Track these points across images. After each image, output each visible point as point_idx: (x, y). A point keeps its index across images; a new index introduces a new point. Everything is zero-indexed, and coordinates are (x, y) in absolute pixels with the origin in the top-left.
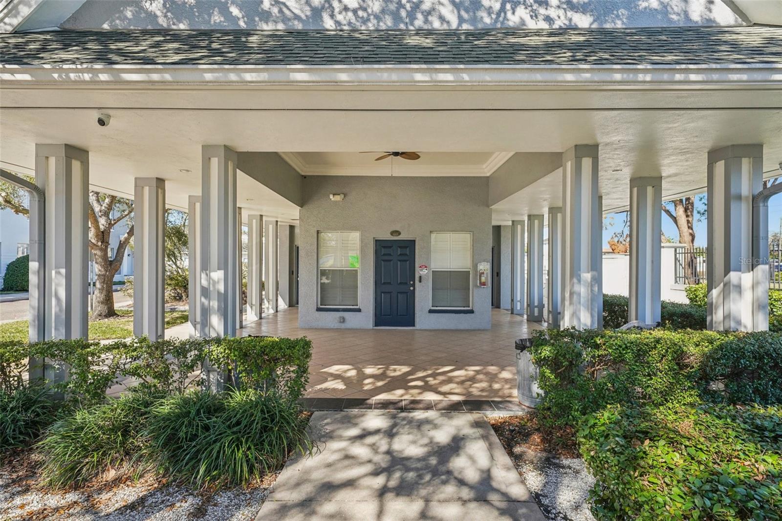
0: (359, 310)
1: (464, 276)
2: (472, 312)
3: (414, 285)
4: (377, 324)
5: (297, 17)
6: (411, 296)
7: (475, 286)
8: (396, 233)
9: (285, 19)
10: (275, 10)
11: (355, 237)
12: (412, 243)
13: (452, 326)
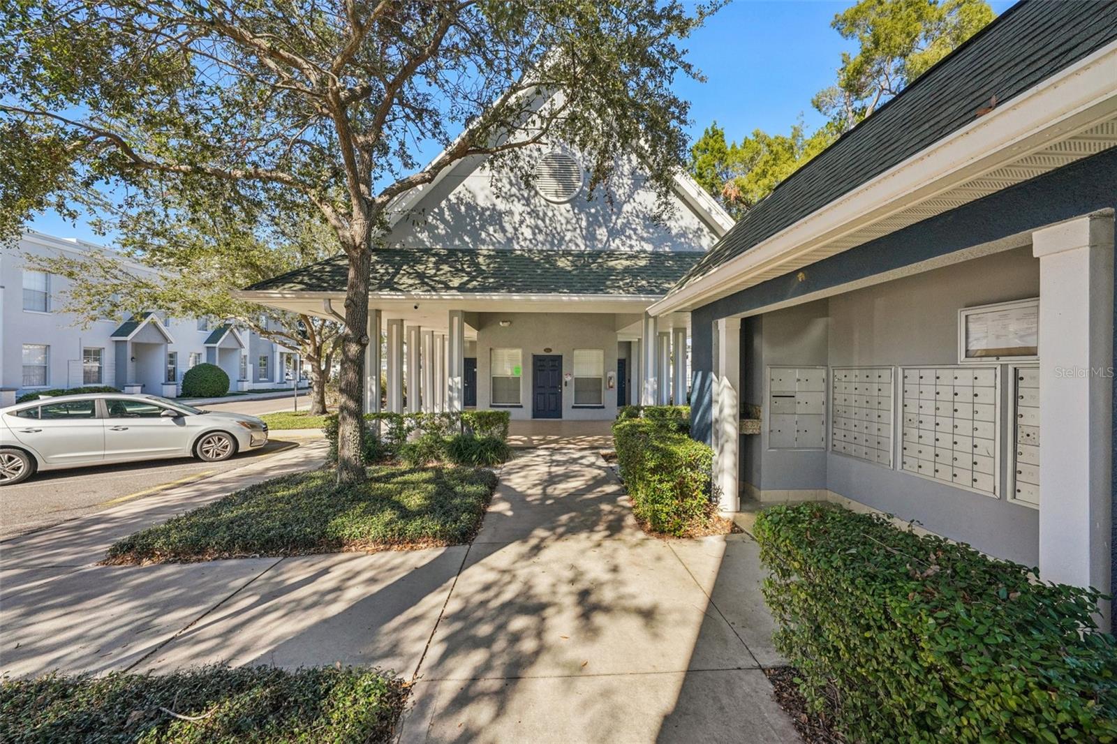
0: (521, 407)
1: (597, 382)
2: (603, 407)
3: (561, 388)
4: (534, 416)
5: (499, 242)
6: (559, 397)
7: (606, 388)
8: (548, 350)
9: (493, 244)
10: (488, 239)
11: (518, 352)
12: (560, 357)
13: (589, 418)
